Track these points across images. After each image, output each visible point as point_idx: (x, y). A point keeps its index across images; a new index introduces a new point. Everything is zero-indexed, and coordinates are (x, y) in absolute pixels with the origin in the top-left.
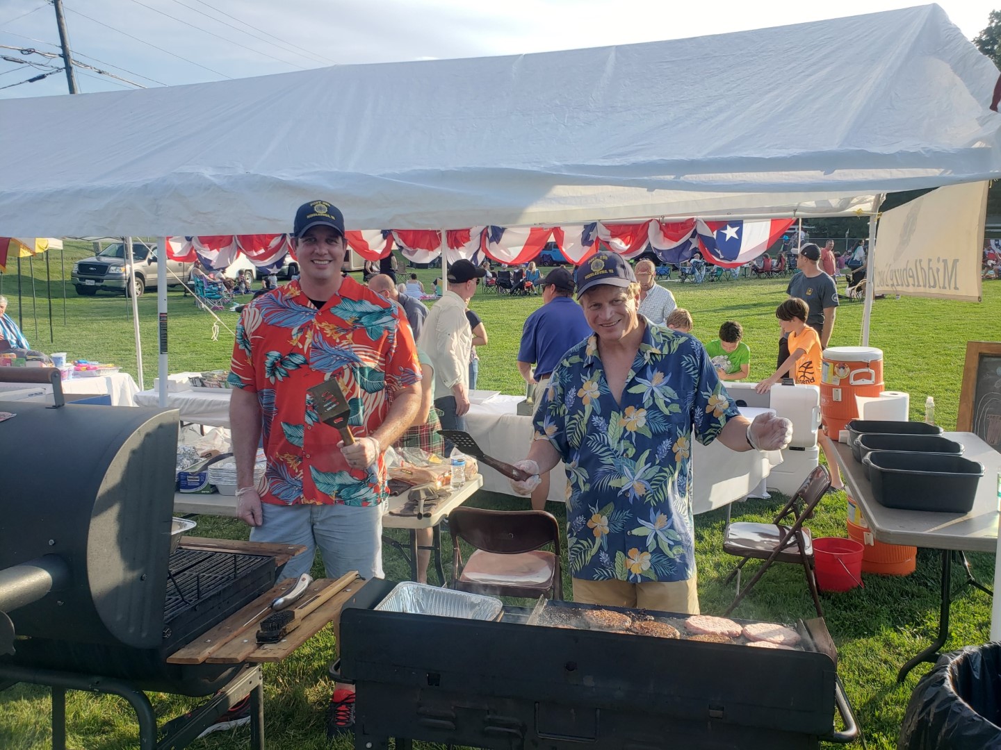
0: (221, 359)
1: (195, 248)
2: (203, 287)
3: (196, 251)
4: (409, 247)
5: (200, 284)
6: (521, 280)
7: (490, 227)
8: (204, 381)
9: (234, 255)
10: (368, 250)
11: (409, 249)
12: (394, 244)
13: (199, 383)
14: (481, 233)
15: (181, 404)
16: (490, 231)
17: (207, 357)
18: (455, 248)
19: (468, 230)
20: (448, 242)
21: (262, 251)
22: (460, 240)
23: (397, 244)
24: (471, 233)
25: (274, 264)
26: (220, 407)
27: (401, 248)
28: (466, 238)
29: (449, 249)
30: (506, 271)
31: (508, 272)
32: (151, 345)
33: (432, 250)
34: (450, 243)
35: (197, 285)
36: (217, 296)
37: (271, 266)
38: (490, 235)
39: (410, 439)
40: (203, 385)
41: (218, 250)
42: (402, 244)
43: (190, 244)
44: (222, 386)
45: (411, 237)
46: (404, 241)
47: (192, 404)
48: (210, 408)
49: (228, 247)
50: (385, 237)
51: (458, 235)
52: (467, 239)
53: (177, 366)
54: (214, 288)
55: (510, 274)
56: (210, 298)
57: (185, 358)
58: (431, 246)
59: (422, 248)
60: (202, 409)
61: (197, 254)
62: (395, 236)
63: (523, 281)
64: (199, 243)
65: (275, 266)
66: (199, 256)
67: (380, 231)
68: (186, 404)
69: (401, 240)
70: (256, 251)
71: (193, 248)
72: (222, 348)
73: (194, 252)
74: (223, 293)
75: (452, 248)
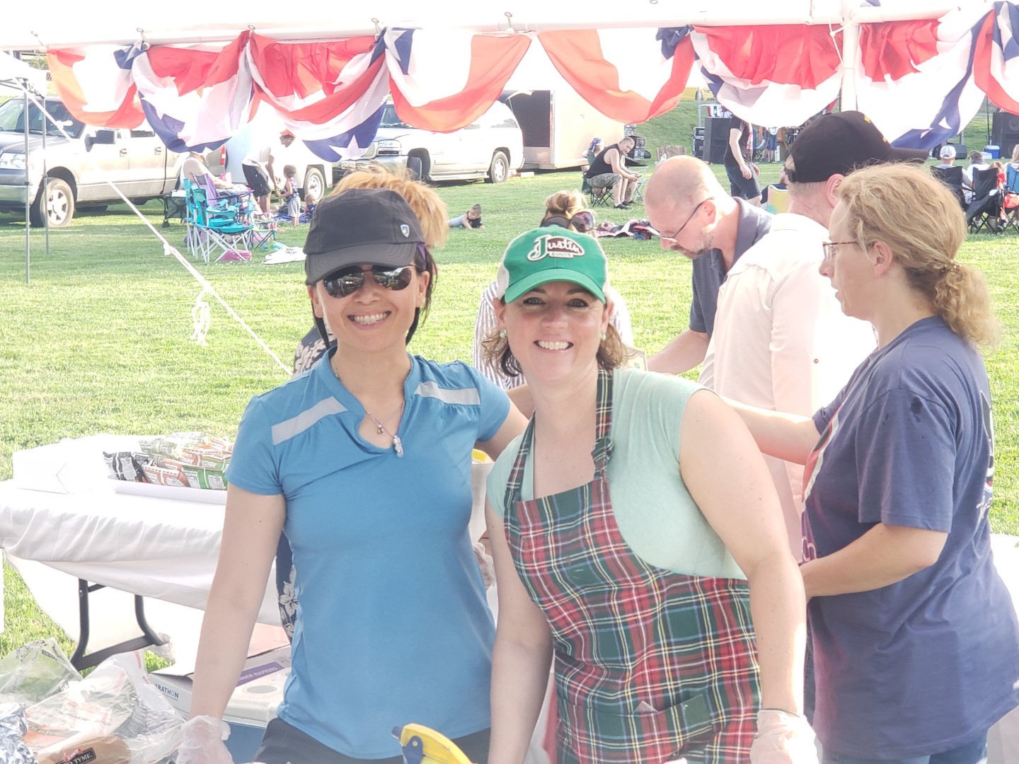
0: (228, 386)
1: (139, 87)
2: (204, 204)
3: (141, 96)
4: (741, 76)
5: (198, 198)
6: (992, 193)
7: (1005, 6)
8: (146, 466)
9: (242, 108)
10: (618, 90)
11: (740, 85)
12: (696, 68)
13: (129, 470)
14: (976, 30)
15: (76, 529)
16: (1004, 23)
17: (194, 379)
18: (888, 77)
19: (934, 22)
20: (863, 61)
21: (317, 95)
22: (905, 52)
23: (704, 71)
24: (941, 30)
25: (351, 133)
26: (180, 545)
27: (716, 82)
28: (923, 46)
29: (869, 80)
30: (951, 165)
31: (959, 168)
32: (69, 344)
33: (813, 85)
34: (871, 61)
35: (192, 199)
36: (234, 226)
37: (344, 141)
38: (1007, 35)
39: (687, 696)
40: (141, 476)
41: (200, 94)
42: (719, 68)
43: (128, 77)
44: (191, 480)
45: (747, 47)
46: (727, 59)
47: (105, 532)
48: (152, 547)
49: (225, 84)
50: (668, 51)
51: (898, 38)
52: (931, 49)
53: (120, 402)
54: (232, 208)
55: (961, 175)
56: (220, 232)
57: (142, 380)
58: (809, 71)
59: (781, 81)
60: (132, 546)
61: (144, 103)
62: (700, 44)
63: (997, 195)
64: (153, 75)
65: (354, 140)
66: (149, 110)
67: (655, 31)
68: (89, 530)
69: (716, 57)
70: (303, 96)
71: (133, 89)
72: (236, 358)
73: (136, 99)
74: (252, 220)
75: (877, 76)
